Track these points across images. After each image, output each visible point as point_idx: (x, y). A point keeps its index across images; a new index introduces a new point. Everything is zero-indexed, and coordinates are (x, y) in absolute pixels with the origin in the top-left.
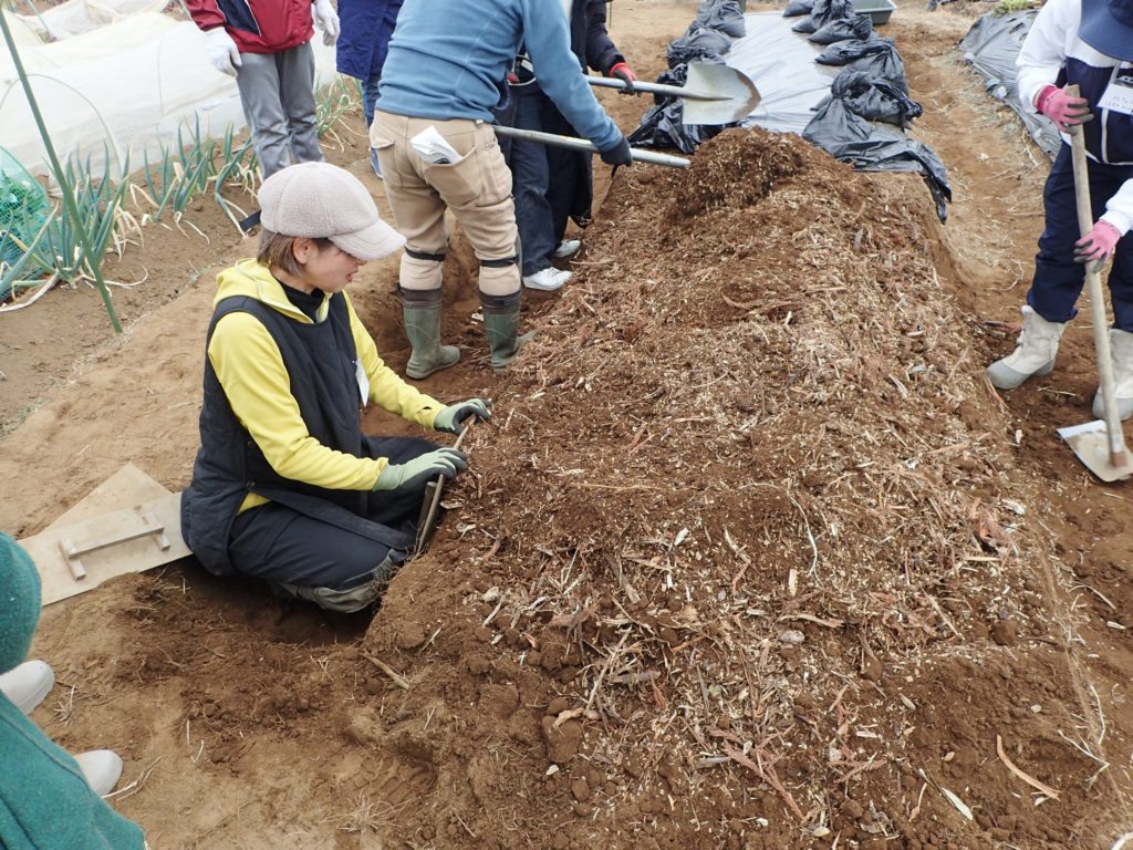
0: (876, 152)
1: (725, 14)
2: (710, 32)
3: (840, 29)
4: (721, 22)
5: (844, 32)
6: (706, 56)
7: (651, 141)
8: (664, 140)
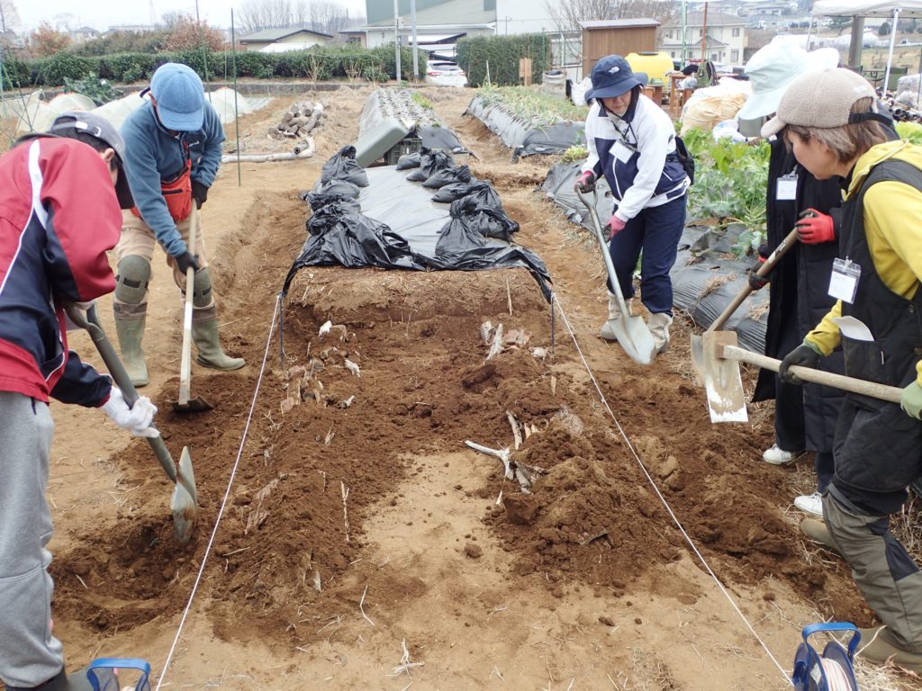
0: (492, 256)
1: (349, 169)
2: (340, 182)
3: (446, 177)
4: (346, 175)
5: (450, 178)
6: (343, 200)
7: (317, 261)
8: (328, 259)
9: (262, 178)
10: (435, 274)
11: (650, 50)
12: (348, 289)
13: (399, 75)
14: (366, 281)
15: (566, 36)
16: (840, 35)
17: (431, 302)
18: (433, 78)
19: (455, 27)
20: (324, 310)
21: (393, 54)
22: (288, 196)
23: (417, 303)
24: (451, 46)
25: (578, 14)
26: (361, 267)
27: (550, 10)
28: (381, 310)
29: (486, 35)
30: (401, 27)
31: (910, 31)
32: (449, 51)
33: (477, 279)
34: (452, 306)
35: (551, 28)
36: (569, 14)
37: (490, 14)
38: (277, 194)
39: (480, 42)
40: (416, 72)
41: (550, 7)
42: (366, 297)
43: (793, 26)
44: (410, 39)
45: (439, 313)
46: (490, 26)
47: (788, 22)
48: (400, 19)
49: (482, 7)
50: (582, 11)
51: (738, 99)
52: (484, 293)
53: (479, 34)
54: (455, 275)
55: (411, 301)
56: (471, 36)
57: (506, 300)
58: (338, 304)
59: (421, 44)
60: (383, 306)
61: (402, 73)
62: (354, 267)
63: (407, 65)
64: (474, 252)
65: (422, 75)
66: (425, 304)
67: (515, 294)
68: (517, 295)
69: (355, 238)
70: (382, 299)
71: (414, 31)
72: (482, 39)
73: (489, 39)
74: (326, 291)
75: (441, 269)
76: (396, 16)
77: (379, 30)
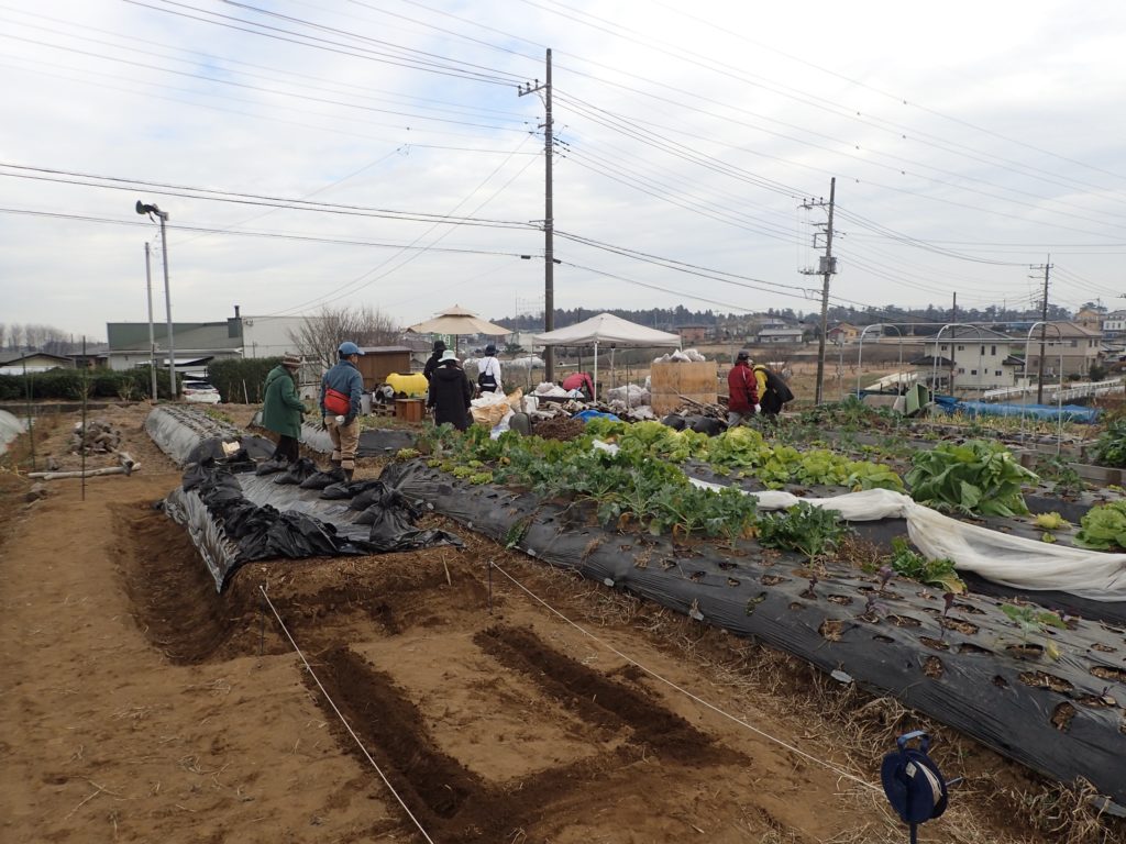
0: (421, 538)
7: (261, 556)
8: (274, 553)
9: (101, 491)
10: (381, 557)
11: (406, 372)
12: (309, 577)
13: (155, 394)
14: (322, 569)
15: (307, 359)
16: (514, 358)
17: (382, 581)
18: (188, 397)
19: (204, 351)
20: (287, 598)
21: (149, 374)
22: (139, 506)
23: (370, 583)
24: (203, 367)
25: (318, 341)
26: (308, 558)
27: (293, 337)
28: (339, 592)
29: (235, 358)
30: (158, 351)
31: (564, 356)
32: (200, 373)
33: (419, 558)
34: (400, 582)
35: (293, 351)
36: (310, 342)
37: (237, 340)
38: (127, 505)
39: (230, 364)
40: (174, 391)
41: (293, 336)
42: (326, 582)
43: (478, 351)
44: (167, 362)
45: (389, 589)
46: (237, 350)
47: (473, 348)
48: (157, 344)
49: (227, 334)
50: (322, 339)
51: (502, 408)
52: (426, 568)
53: (227, 357)
54: (400, 556)
55: (364, 582)
56: (219, 359)
57: (444, 573)
58: (301, 591)
59: (177, 365)
60: (341, 589)
61: (158, 392)
62: (301, 558)
63: (164, 385)
64: (406, 536)
65: (179, 392)
66: (377, 583)
67: (451, 567)
68: (453, 568)
69: (299, 532)
70: (338, 583)
71: (172, 356)
72: (234, 362)
73: (239, 361)
74: (288, 581)
75: (383, 552)
76: (152, 342)
77: (122, 354)
